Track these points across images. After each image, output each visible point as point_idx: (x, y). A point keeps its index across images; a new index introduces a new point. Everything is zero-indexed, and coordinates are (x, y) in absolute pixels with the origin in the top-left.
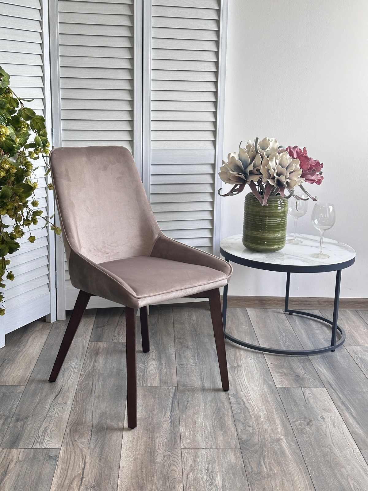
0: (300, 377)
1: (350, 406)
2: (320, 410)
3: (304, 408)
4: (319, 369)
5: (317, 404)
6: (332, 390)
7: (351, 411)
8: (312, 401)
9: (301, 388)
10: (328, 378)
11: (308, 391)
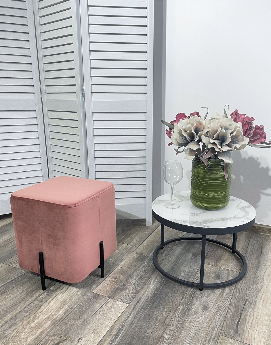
0: (125, 287)
1: (124, 332)
2: (89, 330)
3: (81, 322)
4: (150, 283)
5: (98, 321)
6: (132, 308)
7: (116, 339)
8: (97, 317)
9: (109, 298)
10: (146, 294)
11: (109, 305)
